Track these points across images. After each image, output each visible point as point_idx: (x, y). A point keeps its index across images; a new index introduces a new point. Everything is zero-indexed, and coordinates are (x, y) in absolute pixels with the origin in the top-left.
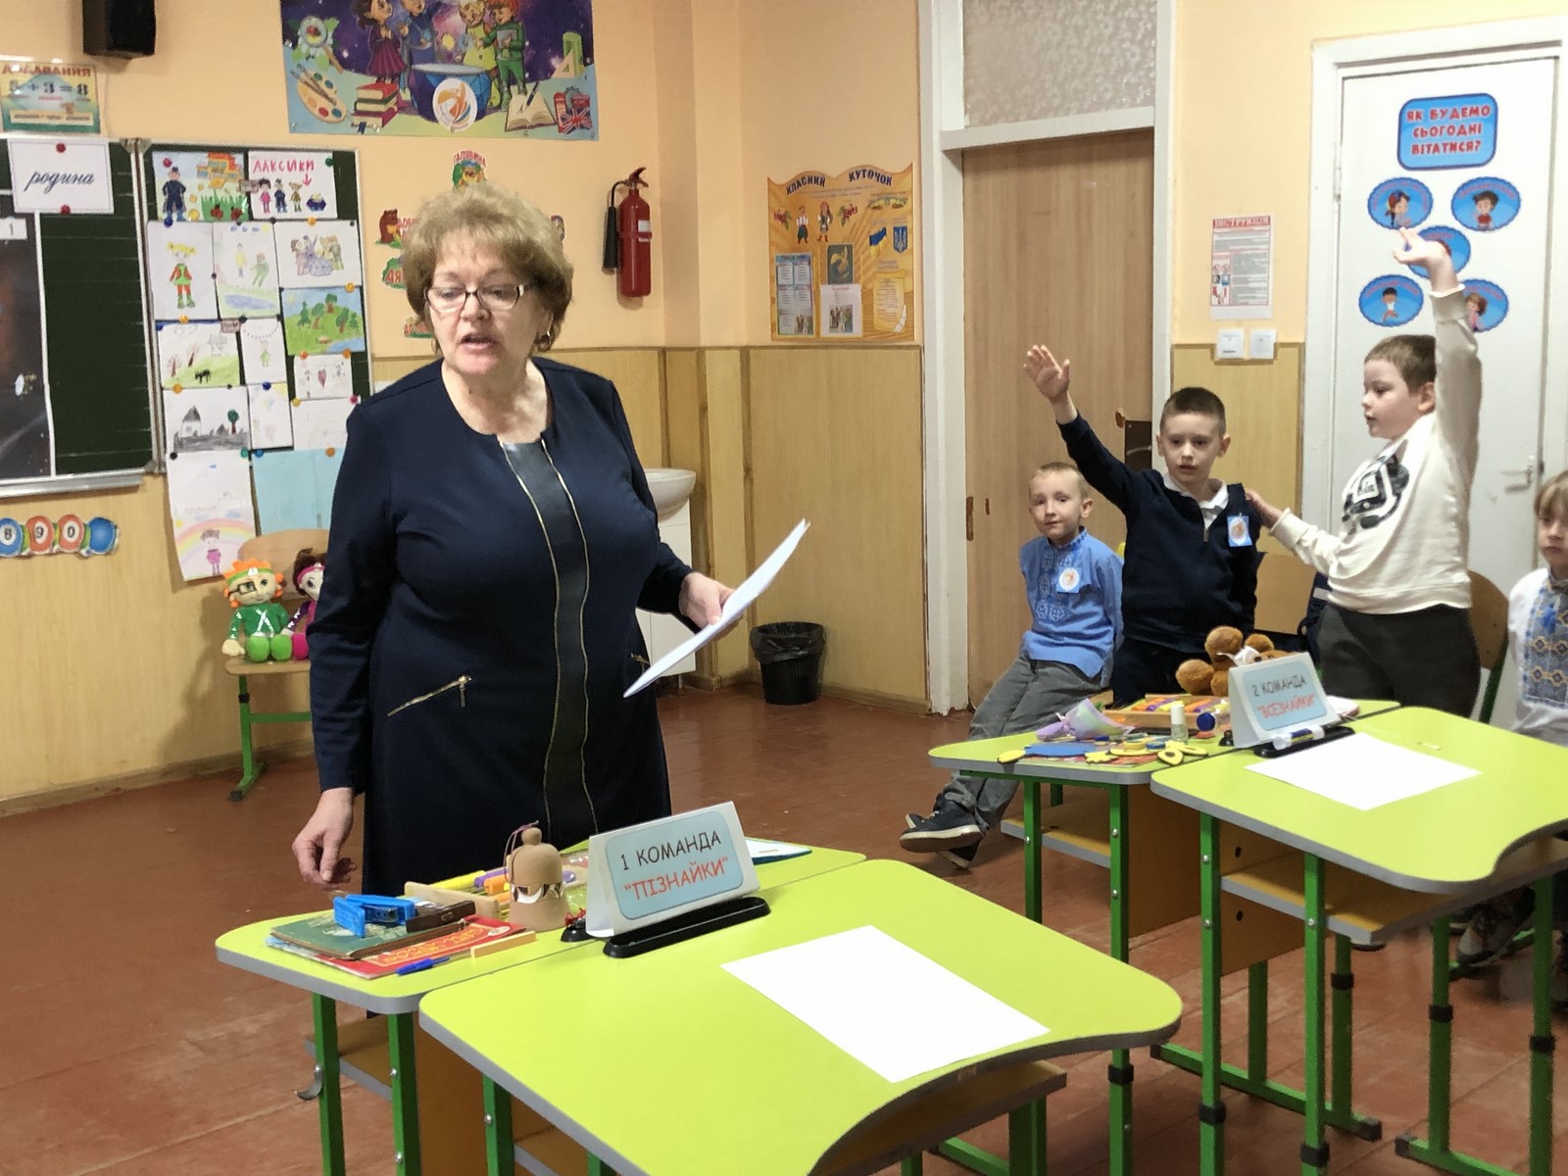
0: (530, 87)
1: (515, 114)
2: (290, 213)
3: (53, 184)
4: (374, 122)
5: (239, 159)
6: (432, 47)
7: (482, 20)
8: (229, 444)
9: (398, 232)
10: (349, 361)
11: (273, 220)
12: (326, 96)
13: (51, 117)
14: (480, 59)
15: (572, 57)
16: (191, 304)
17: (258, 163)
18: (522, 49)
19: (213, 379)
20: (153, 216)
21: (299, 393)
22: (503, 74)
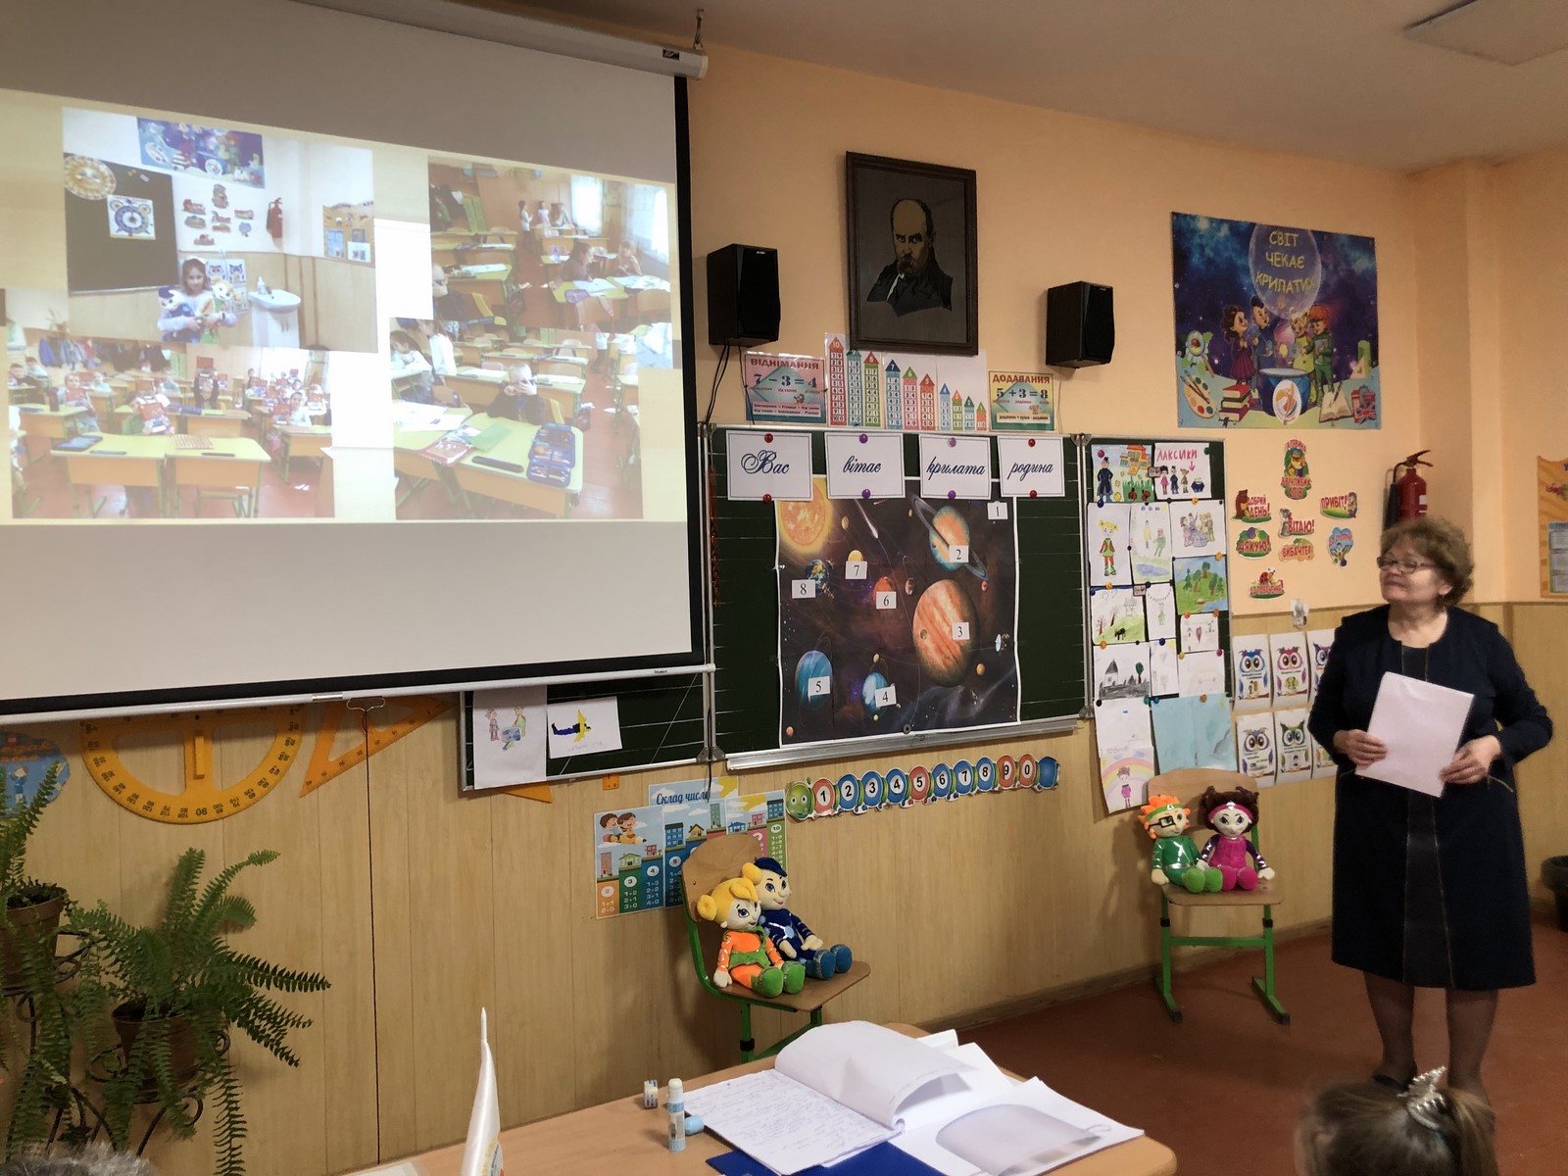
0: (1336, 385)
1: (1326, 410)
2: (1181, 495)
3: (1027, 472)
4: (1235, 416)
5: (1149, 449)
6: (1272, 355)
7: (1305, 333)
8: (1136, 692)
9: (1248, 509)
10: (1216, 619)
11: (1169, 501)
12: (1203, 396)
13: (1022, 418)
14: (1304, 364)
15: (1364, 361)
16: (1114, 573)
17: (1160, 453)
18: (1330, 355)
19: (1128, 636)
20: (1091, 499)
21: (1184, 649)
22: (1319, 376)
